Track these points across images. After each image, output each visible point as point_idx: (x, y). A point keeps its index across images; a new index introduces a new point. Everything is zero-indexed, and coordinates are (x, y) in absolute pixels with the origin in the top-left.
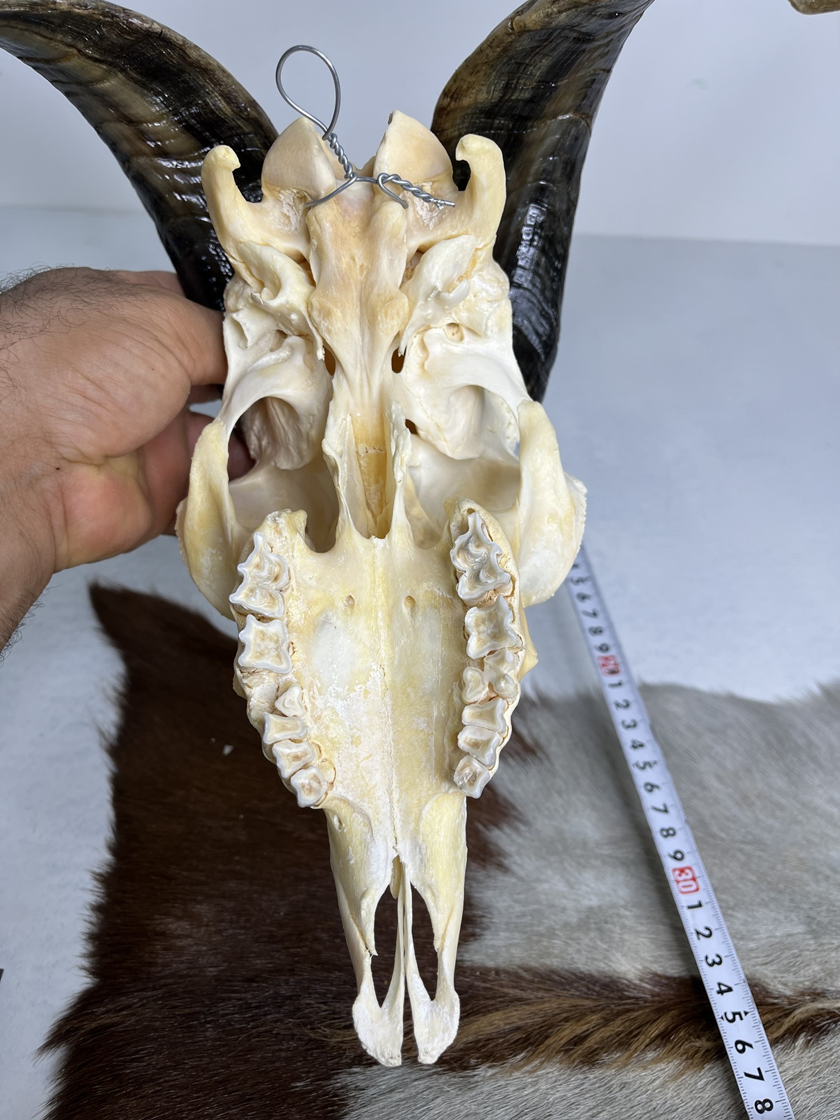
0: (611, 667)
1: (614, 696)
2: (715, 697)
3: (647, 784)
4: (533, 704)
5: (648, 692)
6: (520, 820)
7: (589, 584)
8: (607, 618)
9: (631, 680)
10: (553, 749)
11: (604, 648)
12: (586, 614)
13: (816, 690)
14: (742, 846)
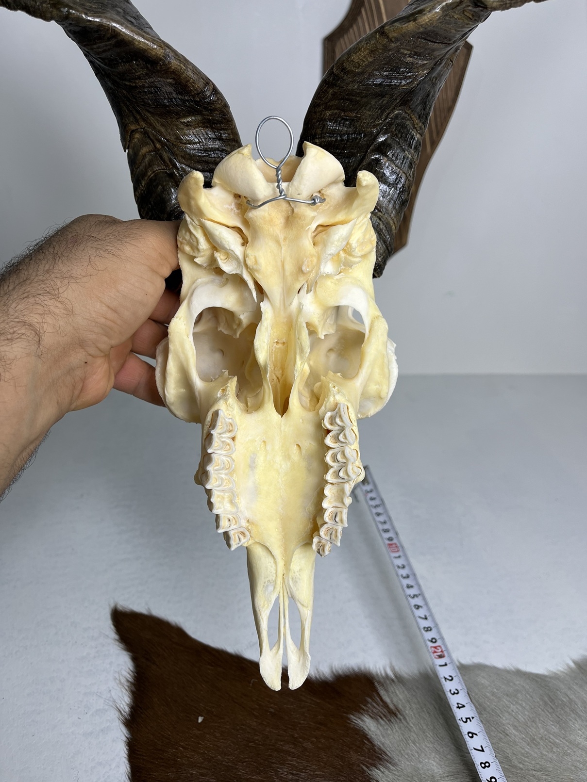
0: (439, 654)
1: (443, 672)
2: (508, 672)
3: (469, 733)
4: (393, 680)
5: (464, 669)
6: (390, 763)
7: (420, 598)
8: (434, 620)
9: (452, 662)
10: (408, 712)
11: (433, 640)
12: (420, 617)
13: (572, 665)
14: (534, 772)
